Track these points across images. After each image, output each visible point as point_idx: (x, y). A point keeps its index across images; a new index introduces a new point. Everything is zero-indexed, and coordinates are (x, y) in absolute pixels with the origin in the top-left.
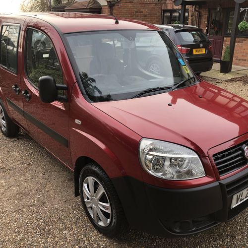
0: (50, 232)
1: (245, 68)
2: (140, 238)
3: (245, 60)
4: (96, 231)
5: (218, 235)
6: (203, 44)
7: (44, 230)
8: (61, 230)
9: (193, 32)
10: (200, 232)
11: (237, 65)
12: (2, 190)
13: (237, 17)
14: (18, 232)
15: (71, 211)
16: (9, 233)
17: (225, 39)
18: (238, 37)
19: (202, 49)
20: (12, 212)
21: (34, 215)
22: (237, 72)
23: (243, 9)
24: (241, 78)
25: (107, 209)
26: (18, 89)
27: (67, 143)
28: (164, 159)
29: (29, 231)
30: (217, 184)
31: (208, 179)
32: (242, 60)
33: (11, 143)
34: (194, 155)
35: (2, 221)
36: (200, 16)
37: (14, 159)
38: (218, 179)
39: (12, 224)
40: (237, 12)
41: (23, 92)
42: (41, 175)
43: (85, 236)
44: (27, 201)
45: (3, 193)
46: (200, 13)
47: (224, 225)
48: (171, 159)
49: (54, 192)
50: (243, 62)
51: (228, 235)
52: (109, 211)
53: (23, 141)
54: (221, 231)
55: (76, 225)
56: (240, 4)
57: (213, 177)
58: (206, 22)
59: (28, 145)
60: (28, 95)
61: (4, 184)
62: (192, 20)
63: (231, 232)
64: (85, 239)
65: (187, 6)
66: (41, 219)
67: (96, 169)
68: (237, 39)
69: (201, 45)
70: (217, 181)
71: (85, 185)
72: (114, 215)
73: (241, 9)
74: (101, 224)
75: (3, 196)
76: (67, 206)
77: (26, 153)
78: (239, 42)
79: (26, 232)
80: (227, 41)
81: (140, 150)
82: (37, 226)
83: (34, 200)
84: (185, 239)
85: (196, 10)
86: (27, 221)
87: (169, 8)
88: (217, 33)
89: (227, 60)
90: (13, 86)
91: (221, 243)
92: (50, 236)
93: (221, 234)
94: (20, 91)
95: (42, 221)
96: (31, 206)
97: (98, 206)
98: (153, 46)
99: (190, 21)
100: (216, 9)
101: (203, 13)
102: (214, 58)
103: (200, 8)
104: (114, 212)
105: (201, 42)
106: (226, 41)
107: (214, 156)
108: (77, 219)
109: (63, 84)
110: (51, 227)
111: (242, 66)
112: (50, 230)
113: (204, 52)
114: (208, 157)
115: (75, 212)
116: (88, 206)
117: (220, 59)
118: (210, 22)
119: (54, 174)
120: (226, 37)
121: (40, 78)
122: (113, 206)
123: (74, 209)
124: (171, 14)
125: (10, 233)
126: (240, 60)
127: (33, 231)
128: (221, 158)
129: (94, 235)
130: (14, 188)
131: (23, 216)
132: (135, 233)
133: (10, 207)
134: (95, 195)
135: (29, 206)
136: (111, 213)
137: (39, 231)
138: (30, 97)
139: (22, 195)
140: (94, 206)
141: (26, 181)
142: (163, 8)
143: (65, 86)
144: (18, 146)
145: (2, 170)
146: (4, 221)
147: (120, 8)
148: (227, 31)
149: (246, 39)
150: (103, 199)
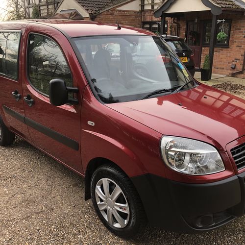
0: (64, 237)
1: (223, 76)
2: (156, 238)
3: (223, 69)
4: (110, 234)
5: (230, 231)
6: (185, 53)
7: (57, 236)
8: (75, 235)
9: (175, 42)
10: (213, 229)
11: (215, 73)
12: (6, 199)
13: (214, 28)
14: (31, 239)
15: (82, 216)
16: (21, 240)
17: (203, 48)
18: (216, 47)
19: (185, 58)
20: (22, 220)
21: (44, 222)
22: (217, 80)
23: (220, 21)
24: (221, 85)
25: (125, 210)
26: (18, 95)
27: (77, 147)
28: (184, 154)
29: (42, 237)
30: (235, 177)
31: (228, 173)
32: (220, 68)
33: (7, 152)
34: (214, 150)
35: (12, 229)
36: (179, 28)
37: (14, 167)
38: (236, 173)
39: (23, 231)
40: (214, 24)
41: (25, 98)
42: (44, 181)
43: (101, 239)
44: (34, 208)
45: (8, 202)
46: (178, 25)
47: (235, 221)
48: (191, 154)
49: (61, 198)
50: (221, 70)
51: (239, 230)
52: (127, 212)
53: (19, 149)
54: (233, 227)
55: (90, 229)
56: (217, 16)
57: (232, 171)
58: (184, 34)
59: (25, 153)
60: (32, 100)
61: (7, 192)
62: (171, 31)
63: (242, 227)
64: (101, 242)
65: (166, 18)
66: (53, 225)
67: (112, 170)
68: (215, 49)
69: (184, 54)
70: (236, 174)
71: (98, 188)
72: (133, 215)
73: (218, 20)
74: (117, 225)
75: (8, 204)
76: (77, 210)
77: (25, 161)
78: (216, 52)
79: (39, 239)
80: (206, 51)
81: (162, 147)
82: (49, 232)
83: (42, 206)
84: (200, 236)
85: (174, 22)
86: (38, 228)
87: (148, 20)
88: (195, 44)
89: (207, 68)
90: (13, 93)
91: (235, 238)
92: (65, 241)
93: (233, 230)
94: (20, 97)
95: (53, 227)
96: (40, 213)
97: (114, 207)
98: (138, 56)
99: (169, 32)
100: (194, 21)
101: (181, 25)
102: (196, 68)
103: (178, 20)
104: (133, 211)
105: (183, 51)
106: (204, 51)
107: (231, 150)
108: (90, 222)
109: (73, 87)
110: (64, 232)
111: (220, 74)
112: (63, 235)
113: (187, 61)
114: (226, 151)
115: (86, 216)
116: (101, 208)
117: (199, 68)
118: (188, 33)
119: (58, 181)
120: (204, 47)
121: (51, 81)
122: (132, 206)
123: (84, 213)
124: (151, 26)
125: (23, 241)
126: (218, 68)
127: (46, 237)
128: (237, 153)
129: (110, 238)
130: (19, 196)
131: (34, 223)
132: (150, 234)
133: (18, 215)
134: (110, 196)
135: (37, 213)
136: (129, 213)
137: (53, 237)
138: (34, 103)
139: (28, 202)
140: (109, 208)
141: (30, 188)
142: (142, 20)
143: (76, 88)
144: (15, 154)
145: (3, 178)
146: (14, 229)
147: (102, 20)
148: (205, 41)
149: (222, 49)
150: (120, 200)
